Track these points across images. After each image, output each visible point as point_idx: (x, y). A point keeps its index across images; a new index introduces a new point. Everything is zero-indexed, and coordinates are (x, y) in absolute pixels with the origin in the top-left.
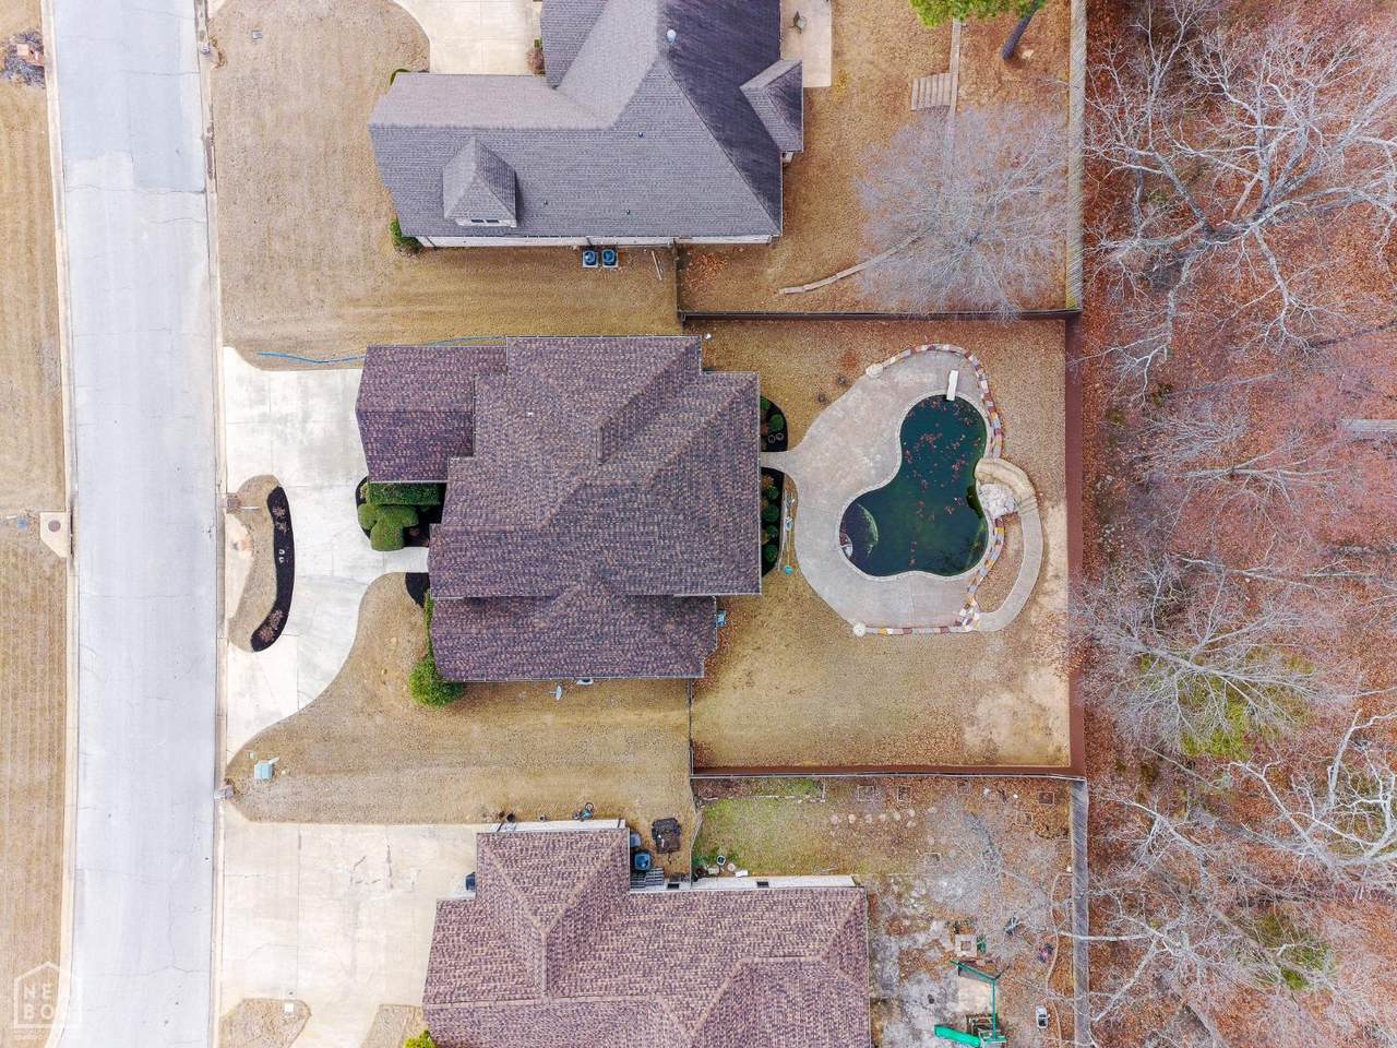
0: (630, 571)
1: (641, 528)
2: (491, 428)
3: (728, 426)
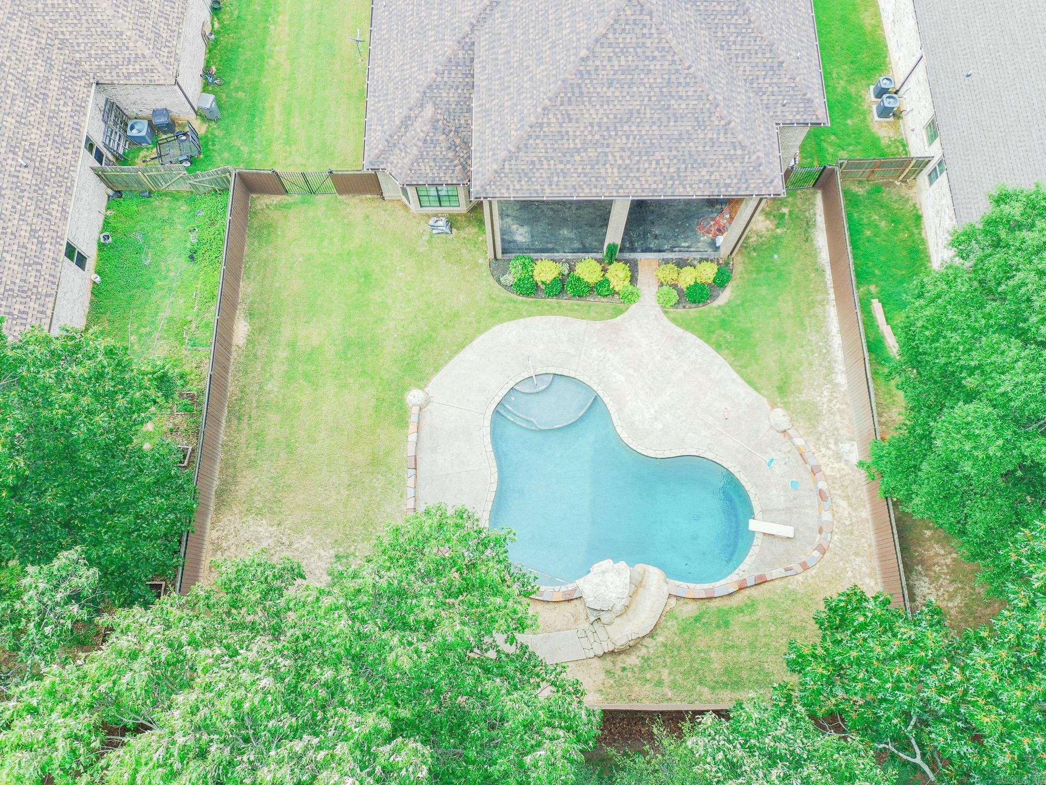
3: (711, 139)
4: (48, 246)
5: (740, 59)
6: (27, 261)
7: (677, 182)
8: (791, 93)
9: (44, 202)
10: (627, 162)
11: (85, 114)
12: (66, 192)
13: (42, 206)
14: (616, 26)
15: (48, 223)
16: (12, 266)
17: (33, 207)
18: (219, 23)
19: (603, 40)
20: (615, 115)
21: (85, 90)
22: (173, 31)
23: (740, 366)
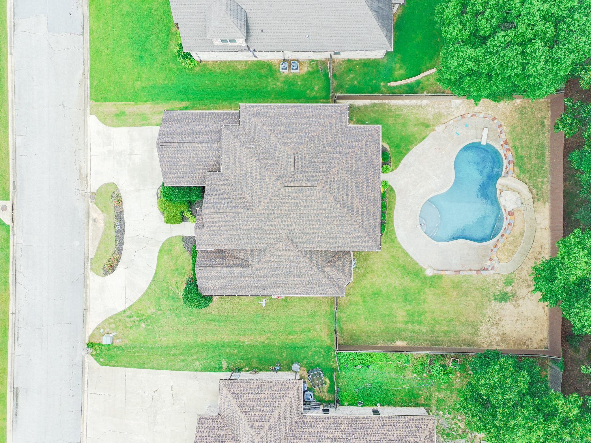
0: (308, 237)
1: (315, 211)
2: (230, 155)
3: (364, 154)
4: (385, 422)
5: (328, 140)
6: (394, 428)
7: (376, 168)
8: (338, 119)
9: (366, 426)
10: (370, 188)
11: (319, 416)
12: (358, 418)
13: (368, 426)
14: (331, 192)
15: (375, 423)
16: (398, 433)
17: (371, 430)
18: (245, 368)
19: (335, 197)
20: (357, 192)
21: (308, 418)
22: (276, 384)
23: (417, 141)
